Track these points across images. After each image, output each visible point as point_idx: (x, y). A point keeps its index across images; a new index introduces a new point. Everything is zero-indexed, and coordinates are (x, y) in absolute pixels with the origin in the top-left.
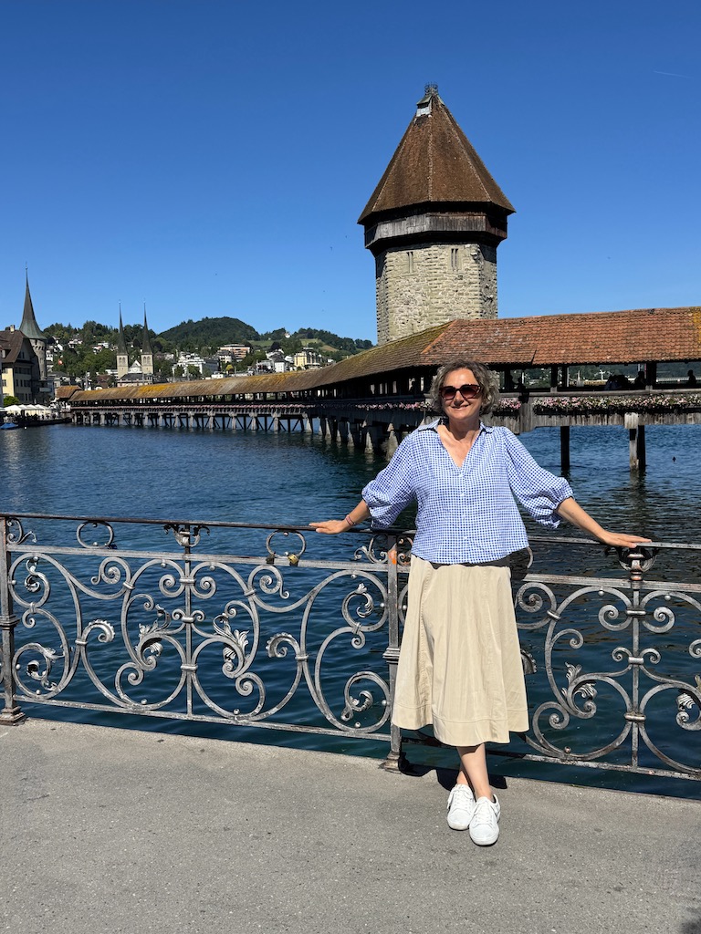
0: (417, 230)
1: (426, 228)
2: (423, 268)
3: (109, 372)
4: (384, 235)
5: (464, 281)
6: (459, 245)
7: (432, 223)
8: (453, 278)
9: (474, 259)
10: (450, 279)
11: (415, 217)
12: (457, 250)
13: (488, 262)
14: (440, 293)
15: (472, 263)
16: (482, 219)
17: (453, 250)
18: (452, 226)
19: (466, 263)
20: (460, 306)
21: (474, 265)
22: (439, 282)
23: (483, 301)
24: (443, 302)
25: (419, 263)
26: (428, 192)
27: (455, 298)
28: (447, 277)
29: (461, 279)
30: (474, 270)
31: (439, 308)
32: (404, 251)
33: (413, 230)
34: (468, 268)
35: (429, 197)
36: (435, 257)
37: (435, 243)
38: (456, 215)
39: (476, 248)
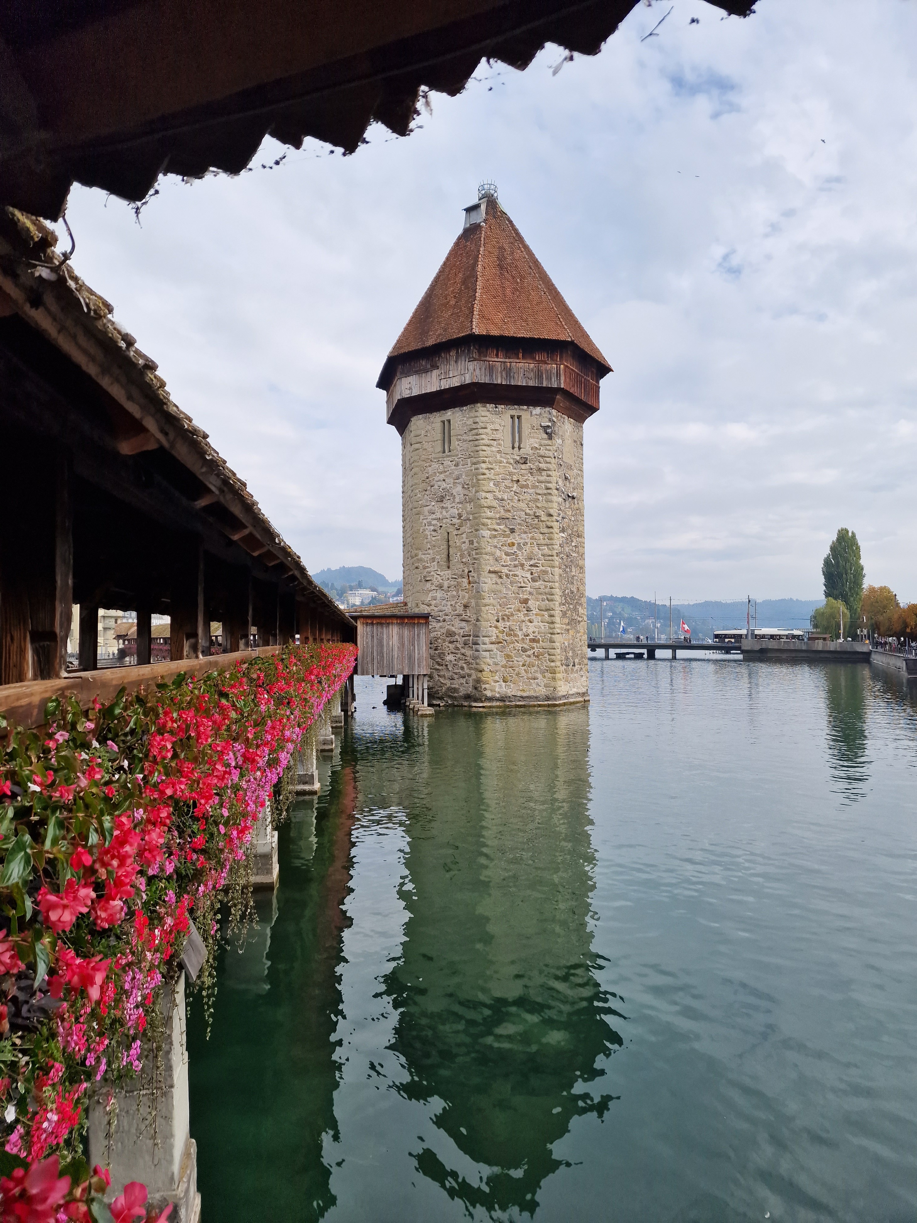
1: (469, 379)
2: (465, 445)
4: (406, 394)
5: (530, 466)
6: (523, 409)
7: (478, 371)
8: (512, 461)
9: (547, 433)
10: (507, 463)
11: (452, 363)
12: (519, 417)
13: (569, 442)
14: (491, 484)
15: (542, 439)
16: (558, 370)
17: (512, 417)
18: (510, 377)
19: (534, 437)
20: (522, 505)
21: (547, 442)
22: (490, 466)
23: (560, 499)
24: (496, 498)
25: (459, 437)
26: (472, 322)
27: (515, 492)
28: (502, 459)
29: (525, 463)
30: (546, 450)
31: (489, 507)
32: (436, 419)
33: (448, 382)
34: (537, 446)
35: (472, 329)
36: (484, 426)
37: (484, 405)
38: (518, 361)
39: (549, 416)
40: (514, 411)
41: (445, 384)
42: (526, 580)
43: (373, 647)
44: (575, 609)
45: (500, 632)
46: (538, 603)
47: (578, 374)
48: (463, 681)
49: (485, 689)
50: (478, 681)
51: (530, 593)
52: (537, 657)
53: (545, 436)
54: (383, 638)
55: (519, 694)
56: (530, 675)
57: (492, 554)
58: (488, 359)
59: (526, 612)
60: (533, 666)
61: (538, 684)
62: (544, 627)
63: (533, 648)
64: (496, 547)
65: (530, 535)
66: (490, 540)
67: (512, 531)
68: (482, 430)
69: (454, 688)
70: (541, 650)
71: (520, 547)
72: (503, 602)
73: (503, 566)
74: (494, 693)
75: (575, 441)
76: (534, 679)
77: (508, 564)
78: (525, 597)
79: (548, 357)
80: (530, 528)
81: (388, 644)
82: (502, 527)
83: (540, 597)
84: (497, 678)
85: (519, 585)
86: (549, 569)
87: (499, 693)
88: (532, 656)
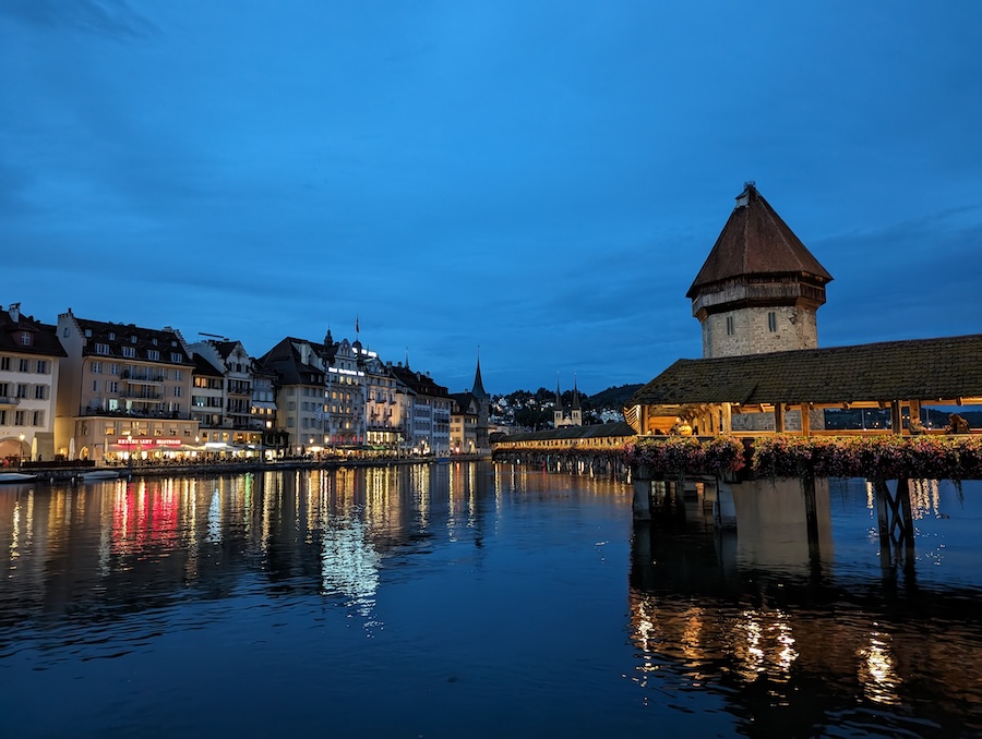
0: (735, 298)
1: (742, 296)
2: (742, 330)
3: (550, 423)
4: (705, 304)
5: (781, 339)
6: (775, 309)
7: (747, 292)
8: (770, 337)
10: (767, 338)
11: (732, 289)
12: (773, 313)
13: (806, 323)
14: (758, 351)
15: (789, 324)
16: (796, 286)
17: (769, 313)
18: (767, 293)
19: (783, 324)
21: (791, 326)
22: (757, 341)
25: (738, 326)
26: (743, 265)
28: (764, 336)
29: (778, 338)
30: (792, 330)
32: (724, 317)
33: (731, 298)
34: (786, 328)
35: (743, 270)
36: (753, 320)
37: (752, 308)
38: (771, 284)
39: (793, 311)
40: (770, 310)
41: (728, 299)
53: (791, 322)
58: (753, 285)
79: (789, 280)
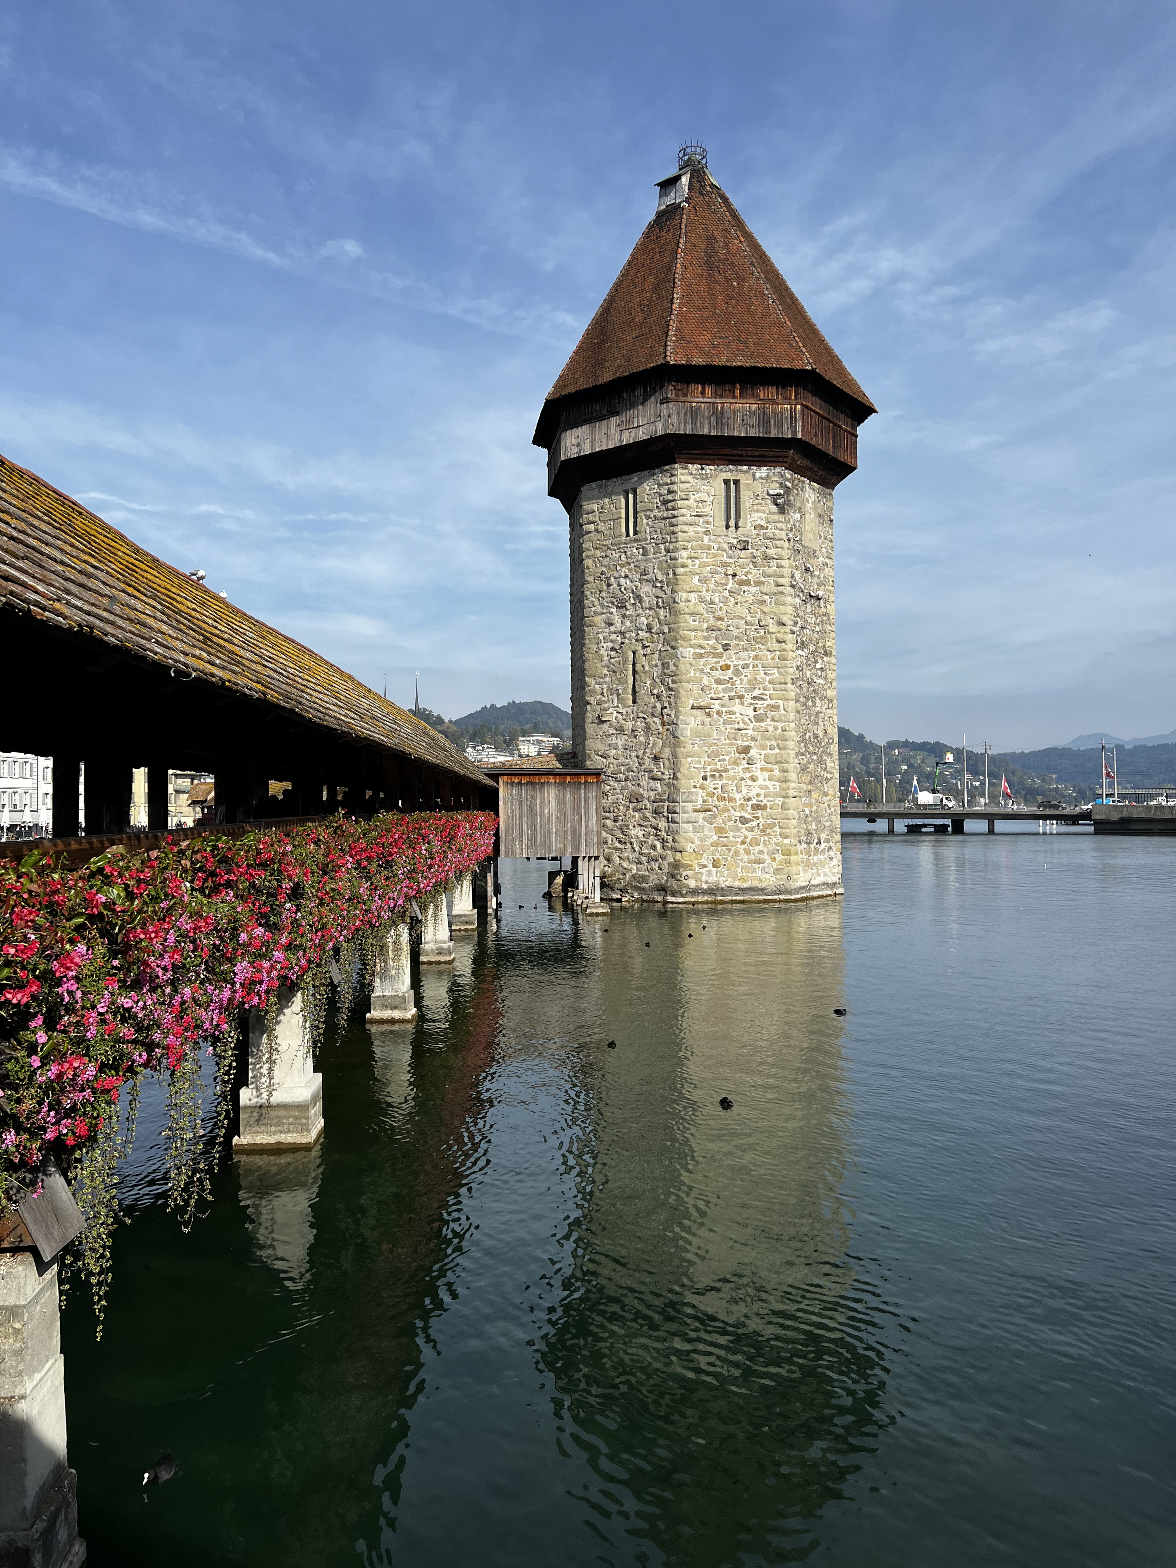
1: (659, 429)
2: (657, 525)
4: (573, 454)
5: (752, 553)
6: (741, 471)
7: (674, 418)
8: (726, 546)
9: (776, 505)
10: (719, 549)
11: (638, 406)
12: (736, 482)
13: (811, 517)
14: (695, 580)
15: (771, 513)
16: (793, 411)
17: (726, 482)
18: (723, 424)
19: (758, 511)
20: (741, 610)
21: (776, 517)
22: (693, 555)
23: (798, 601)
24: (702, 600)
25: (648, 513)
26: (666, 345)
27: (730, 591)
28: (713, 544)
29: (744, 549)
30: (776, 529)
31: (692, 614)
32: (616, 488)
33: (633, 435)
34: (763, 523)
35: (666, 356)
36: (684, 497)
37: (684, 465)
38: (733, 401)
39: (781, 480)
40: (728, 473)
41: (627, 438)
42: (746, 719)
43: (521, 817)
44: (821, 761)
45: (707, 795)
46: (763, 752)
47: (823, 417)
48: (655, 866)
49: (687, 877)
50: (676, 865)
51: (753, 739)
52: (763, 831)
53: (774, 508)
54: (535, 805)
55: (737, 884)
56: (752, 857)
57: (698, 681)
58: (689, 399)
59: (747, 766)
60: (758, 844)
61: (764, 870)
62: (774, 787)
63: (757, 818)
64: (702, 671)
65: (753, 654)
66: (693, 662)
67: (726, 647)
68: (682, 502)
69: (643, 877)
70: (768, 821)
71: (737, 673)
72: (713, 751)
73: (712, 698)
74: (699, 884)
75: (820, 516)
76: (759, 863)
77: (720, 696)
78: (746, 743)
79: (778, 394)
80: (753, 642)
81: (542, 813)
82: (711, 642)
83: (769, 744)
84: (703, 861)
85: (737, 726)
86: (781, 703)
87: (707, 882)
88: (756, 830)
